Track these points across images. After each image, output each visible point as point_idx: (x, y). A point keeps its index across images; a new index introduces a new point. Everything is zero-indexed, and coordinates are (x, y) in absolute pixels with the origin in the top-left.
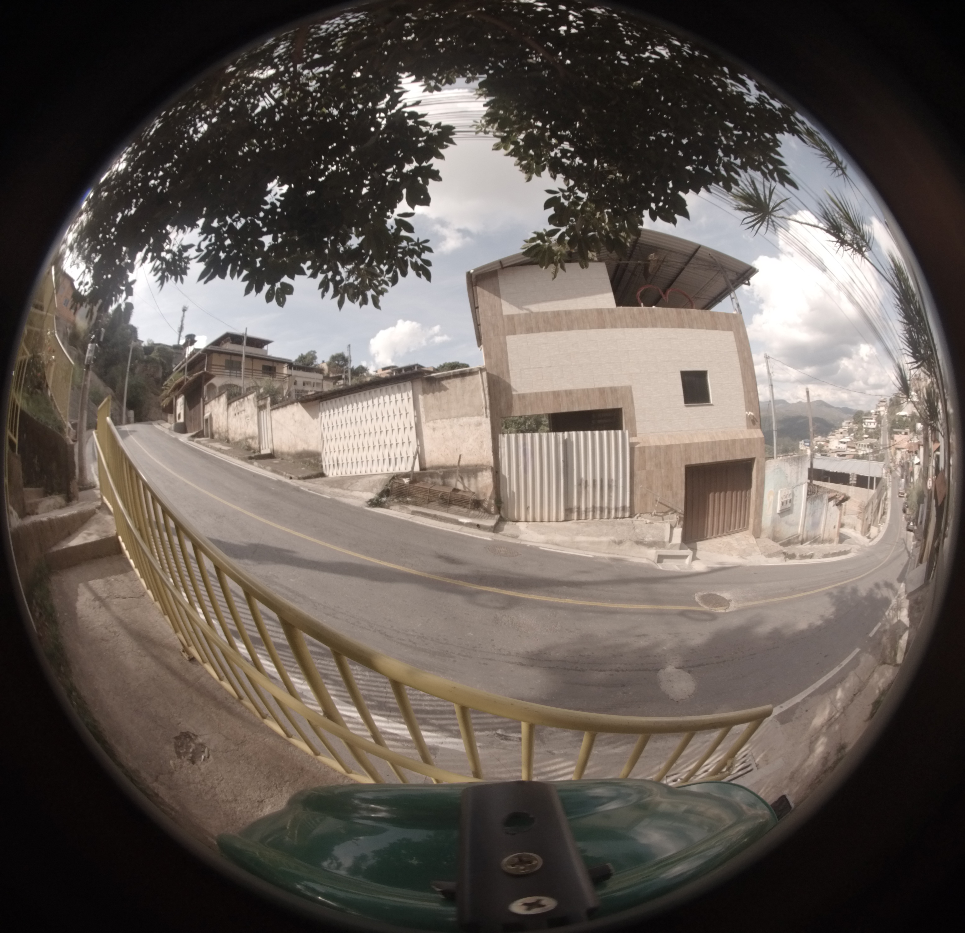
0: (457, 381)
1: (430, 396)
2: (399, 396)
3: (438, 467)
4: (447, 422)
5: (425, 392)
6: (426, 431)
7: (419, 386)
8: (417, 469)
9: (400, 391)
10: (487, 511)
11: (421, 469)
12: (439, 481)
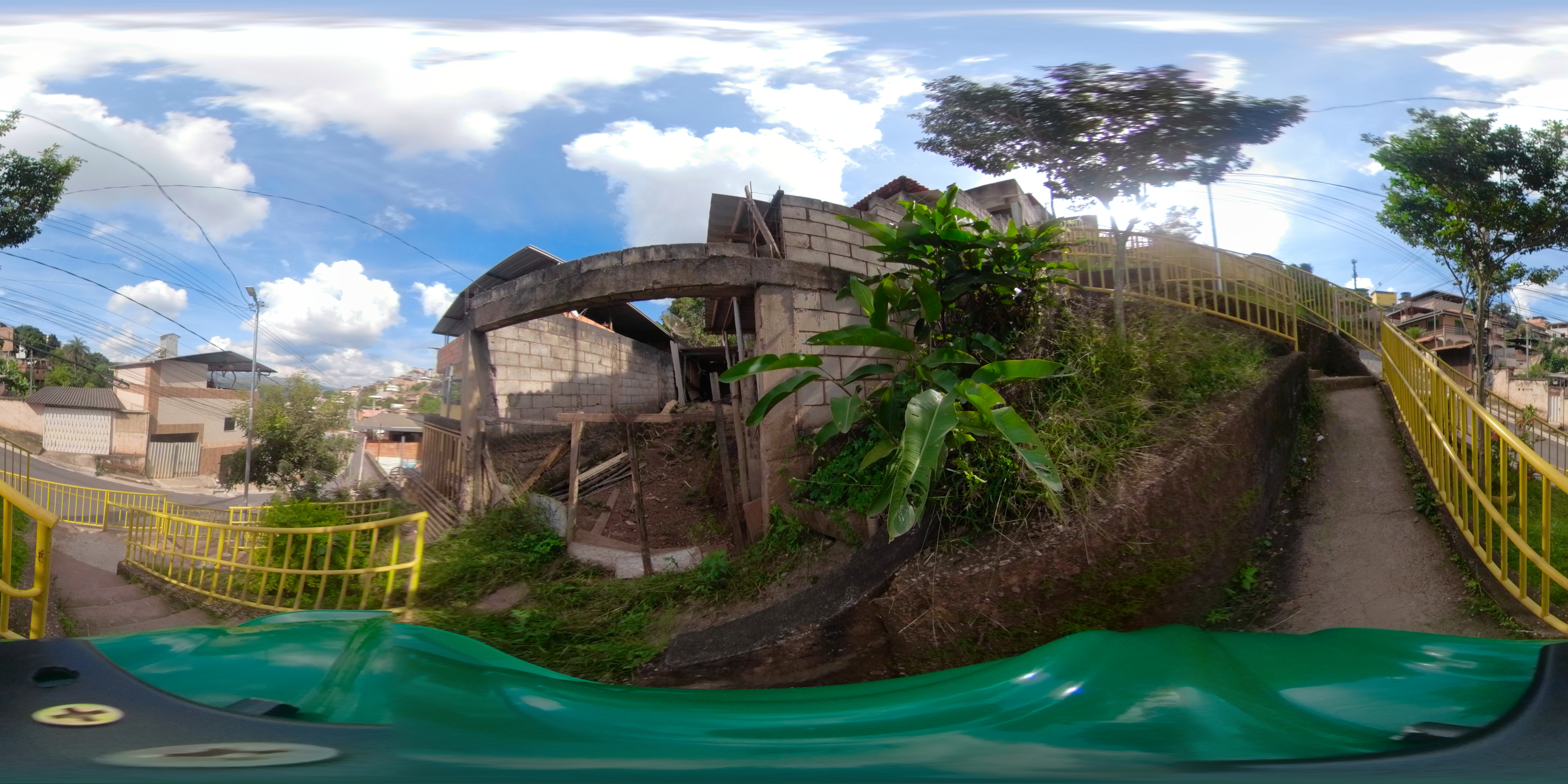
0: (135, 416)
1: (120, 421)
2: (103, 417)
3: (119, 454)
4: (126, 434)
5: (117, 418)
6: (115, 436)
7: (115, 413)
8: (107, 453)
9: (104, 414)
10: (141, 474)
11: (110, 453)
12: (119, 461)
